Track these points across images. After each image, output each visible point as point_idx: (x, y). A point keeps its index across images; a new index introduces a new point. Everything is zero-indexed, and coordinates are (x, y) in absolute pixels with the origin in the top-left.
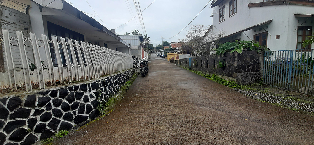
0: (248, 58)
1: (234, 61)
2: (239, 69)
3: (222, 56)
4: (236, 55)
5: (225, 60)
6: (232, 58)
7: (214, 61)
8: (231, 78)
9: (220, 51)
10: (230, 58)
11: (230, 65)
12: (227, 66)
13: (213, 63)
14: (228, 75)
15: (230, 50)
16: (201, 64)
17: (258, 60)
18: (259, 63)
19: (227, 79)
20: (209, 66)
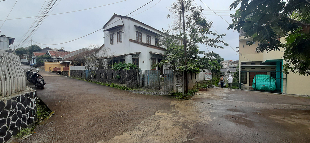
0: (132, 73)
1: (125, 74)
2: (128, 79)
3: (118, 71)
4: (127, 71)
5: (120, 74)
6: (124, 73)
7: (112, 74)
8: (124, 85)
9: (116, 68)
10: (123, 73)
11: (123, 77)
12: (121, 77)
13: (111, 75)
14: (122, 83)
15: (123, 68)
16: (100, 76)
17: (136, 74)
18: (137, 76)
19: (121, 85)
20: (107, 77)
